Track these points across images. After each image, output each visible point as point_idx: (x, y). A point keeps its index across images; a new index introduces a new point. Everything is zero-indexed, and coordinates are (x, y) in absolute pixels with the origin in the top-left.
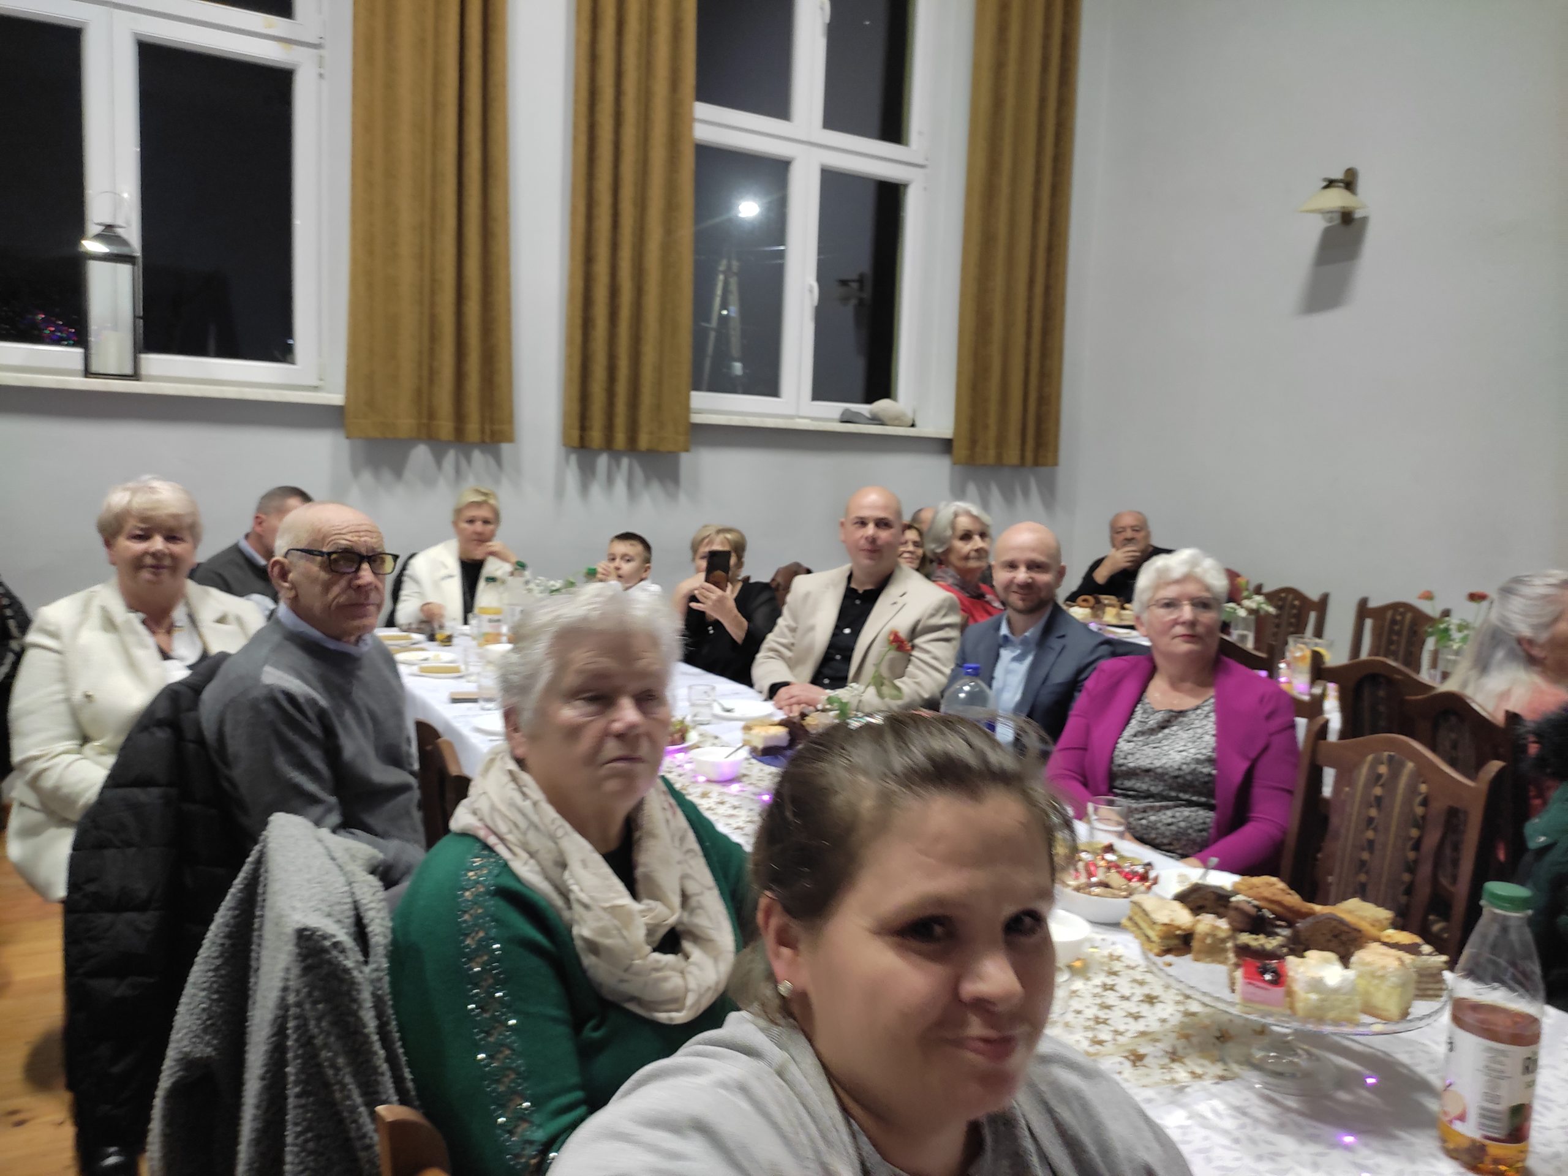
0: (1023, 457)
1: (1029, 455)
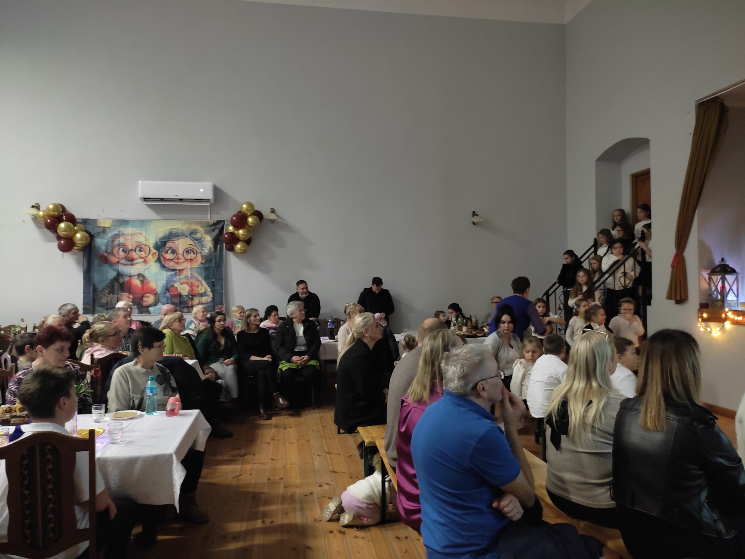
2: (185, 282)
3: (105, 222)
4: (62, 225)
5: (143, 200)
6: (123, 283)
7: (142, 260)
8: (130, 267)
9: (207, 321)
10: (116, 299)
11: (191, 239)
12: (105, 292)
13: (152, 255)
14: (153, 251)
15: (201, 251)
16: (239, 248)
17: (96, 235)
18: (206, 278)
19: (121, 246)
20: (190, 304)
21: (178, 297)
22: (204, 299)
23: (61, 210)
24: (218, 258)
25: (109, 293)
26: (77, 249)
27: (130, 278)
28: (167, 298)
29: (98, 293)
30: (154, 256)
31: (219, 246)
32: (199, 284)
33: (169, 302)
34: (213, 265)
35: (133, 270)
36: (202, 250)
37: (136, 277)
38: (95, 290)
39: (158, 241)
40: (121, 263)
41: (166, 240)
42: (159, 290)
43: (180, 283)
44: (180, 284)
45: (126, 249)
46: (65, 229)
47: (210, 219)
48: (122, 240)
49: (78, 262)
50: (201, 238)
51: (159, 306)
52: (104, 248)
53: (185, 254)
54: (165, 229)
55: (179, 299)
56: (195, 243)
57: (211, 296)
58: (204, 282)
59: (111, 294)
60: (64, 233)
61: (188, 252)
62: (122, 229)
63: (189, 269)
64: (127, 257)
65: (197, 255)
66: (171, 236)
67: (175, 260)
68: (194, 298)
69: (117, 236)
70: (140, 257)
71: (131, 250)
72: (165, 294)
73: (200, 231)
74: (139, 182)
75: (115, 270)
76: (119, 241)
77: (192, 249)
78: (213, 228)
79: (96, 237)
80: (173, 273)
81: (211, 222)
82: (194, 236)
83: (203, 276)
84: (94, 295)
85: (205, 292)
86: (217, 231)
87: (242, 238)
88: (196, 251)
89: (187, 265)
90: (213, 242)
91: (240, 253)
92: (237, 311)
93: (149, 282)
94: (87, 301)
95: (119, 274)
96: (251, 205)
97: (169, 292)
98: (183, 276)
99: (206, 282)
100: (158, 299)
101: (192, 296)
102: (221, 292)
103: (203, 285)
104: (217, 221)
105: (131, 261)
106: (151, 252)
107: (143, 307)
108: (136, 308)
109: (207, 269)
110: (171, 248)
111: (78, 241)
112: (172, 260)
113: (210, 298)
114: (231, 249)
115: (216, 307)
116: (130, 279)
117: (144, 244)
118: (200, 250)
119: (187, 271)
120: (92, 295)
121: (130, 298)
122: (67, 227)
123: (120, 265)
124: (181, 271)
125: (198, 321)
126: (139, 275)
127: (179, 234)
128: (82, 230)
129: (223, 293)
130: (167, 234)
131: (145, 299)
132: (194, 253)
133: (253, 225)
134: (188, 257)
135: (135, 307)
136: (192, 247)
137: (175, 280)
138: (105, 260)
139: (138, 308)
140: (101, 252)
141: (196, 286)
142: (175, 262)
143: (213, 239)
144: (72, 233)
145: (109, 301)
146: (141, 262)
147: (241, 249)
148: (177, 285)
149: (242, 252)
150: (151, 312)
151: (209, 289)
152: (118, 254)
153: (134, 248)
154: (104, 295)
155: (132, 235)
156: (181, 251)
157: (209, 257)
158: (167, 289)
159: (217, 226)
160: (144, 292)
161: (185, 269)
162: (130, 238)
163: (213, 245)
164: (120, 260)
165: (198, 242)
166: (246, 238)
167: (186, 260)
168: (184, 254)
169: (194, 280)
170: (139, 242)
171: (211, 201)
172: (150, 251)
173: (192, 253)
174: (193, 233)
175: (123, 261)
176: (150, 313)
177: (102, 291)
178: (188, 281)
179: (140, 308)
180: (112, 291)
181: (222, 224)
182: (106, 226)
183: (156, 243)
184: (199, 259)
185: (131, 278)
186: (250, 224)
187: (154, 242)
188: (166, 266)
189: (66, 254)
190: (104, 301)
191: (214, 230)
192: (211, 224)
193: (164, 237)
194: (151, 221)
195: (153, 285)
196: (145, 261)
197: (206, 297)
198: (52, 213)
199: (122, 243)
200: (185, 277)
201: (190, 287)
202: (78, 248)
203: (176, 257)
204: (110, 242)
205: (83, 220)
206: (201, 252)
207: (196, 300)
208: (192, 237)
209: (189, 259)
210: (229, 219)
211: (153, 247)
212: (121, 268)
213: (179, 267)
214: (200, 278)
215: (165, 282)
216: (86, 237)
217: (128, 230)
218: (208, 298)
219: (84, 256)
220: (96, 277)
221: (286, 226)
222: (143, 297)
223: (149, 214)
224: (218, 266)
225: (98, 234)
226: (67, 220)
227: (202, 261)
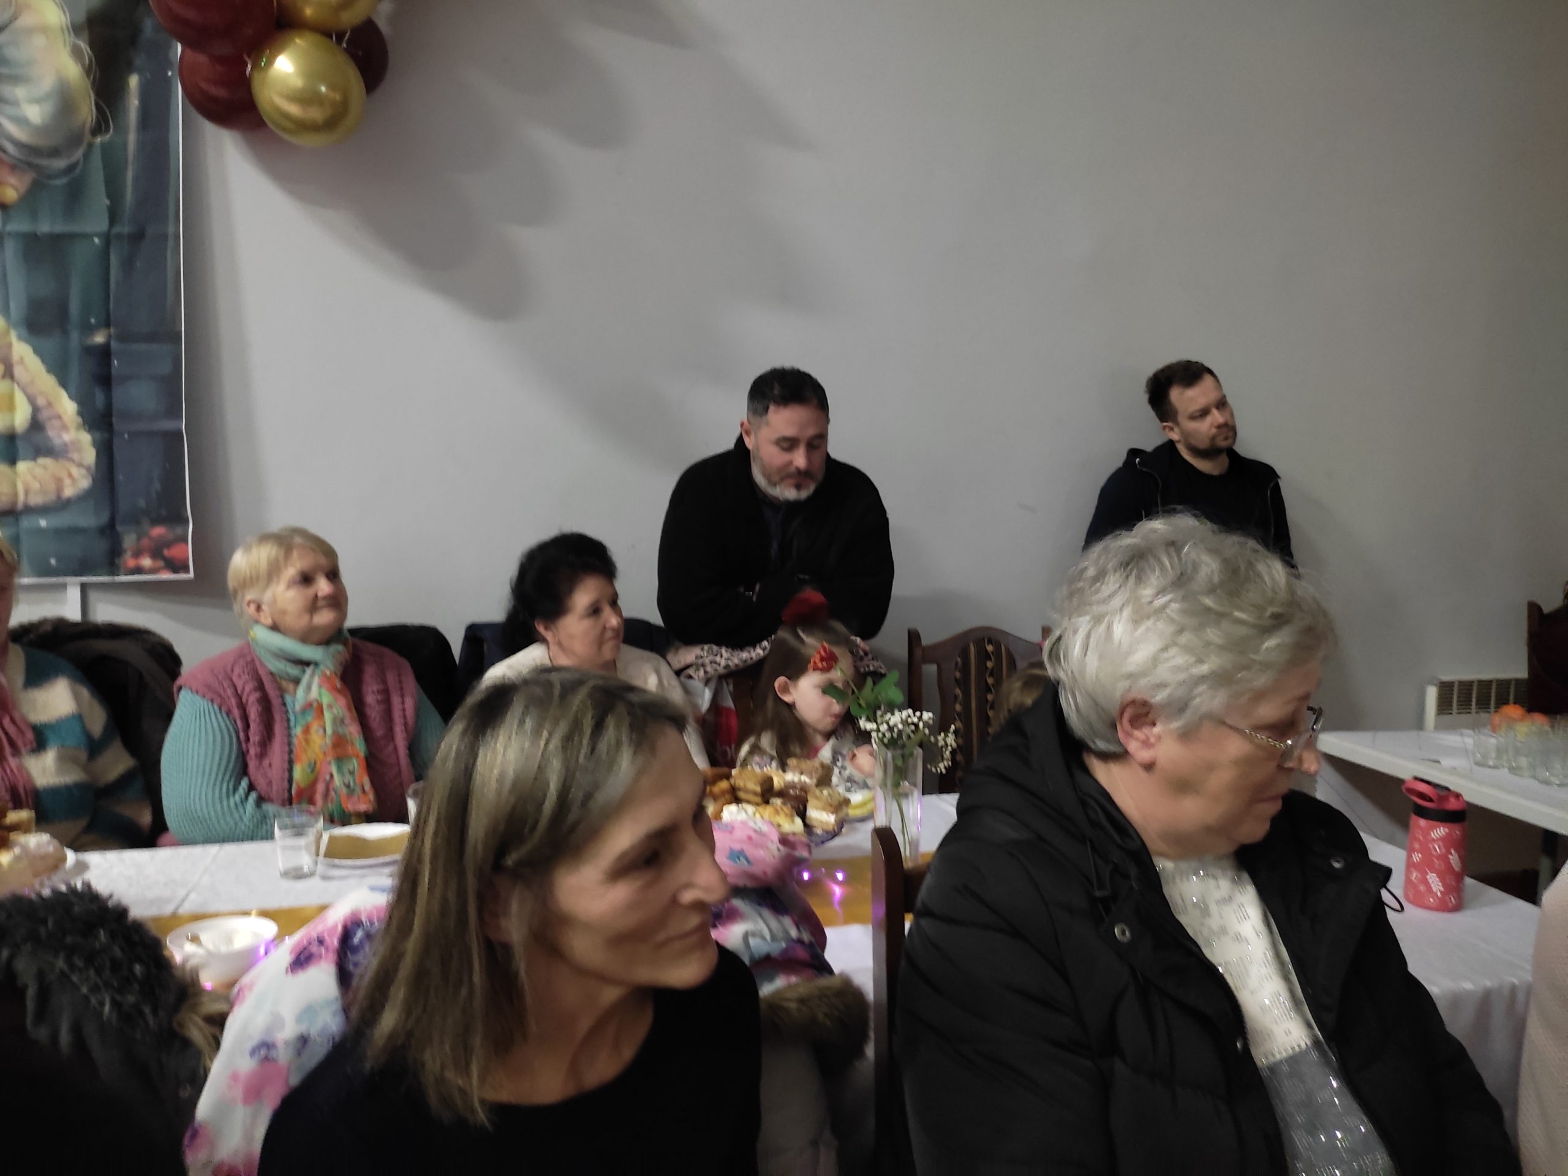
16: (291, 83)
18: (42, 323)
24: (130, 175)
31: (134, 81)
34: (94, 221)
57: (90, 456)
58: (22, 351)
85: (36, 425)
90: (84, 46)
91: (303, 127)
92: (273, 572)
99: (37, 351)
102: (168, 425)
103: (18, 371)
109: (45, 253)
113: (75, 471)
114: (233, 103)
115: (129, 541)
129: (177, 434)
143: (81, 17)
147: (306, 98)
149: (316, 114)
151: (68, 407)
157: (60, 164)
163: (88, 71)
197: (51, 461)
218: (68, 473)
224: (137, 237)
227: (4, 185)
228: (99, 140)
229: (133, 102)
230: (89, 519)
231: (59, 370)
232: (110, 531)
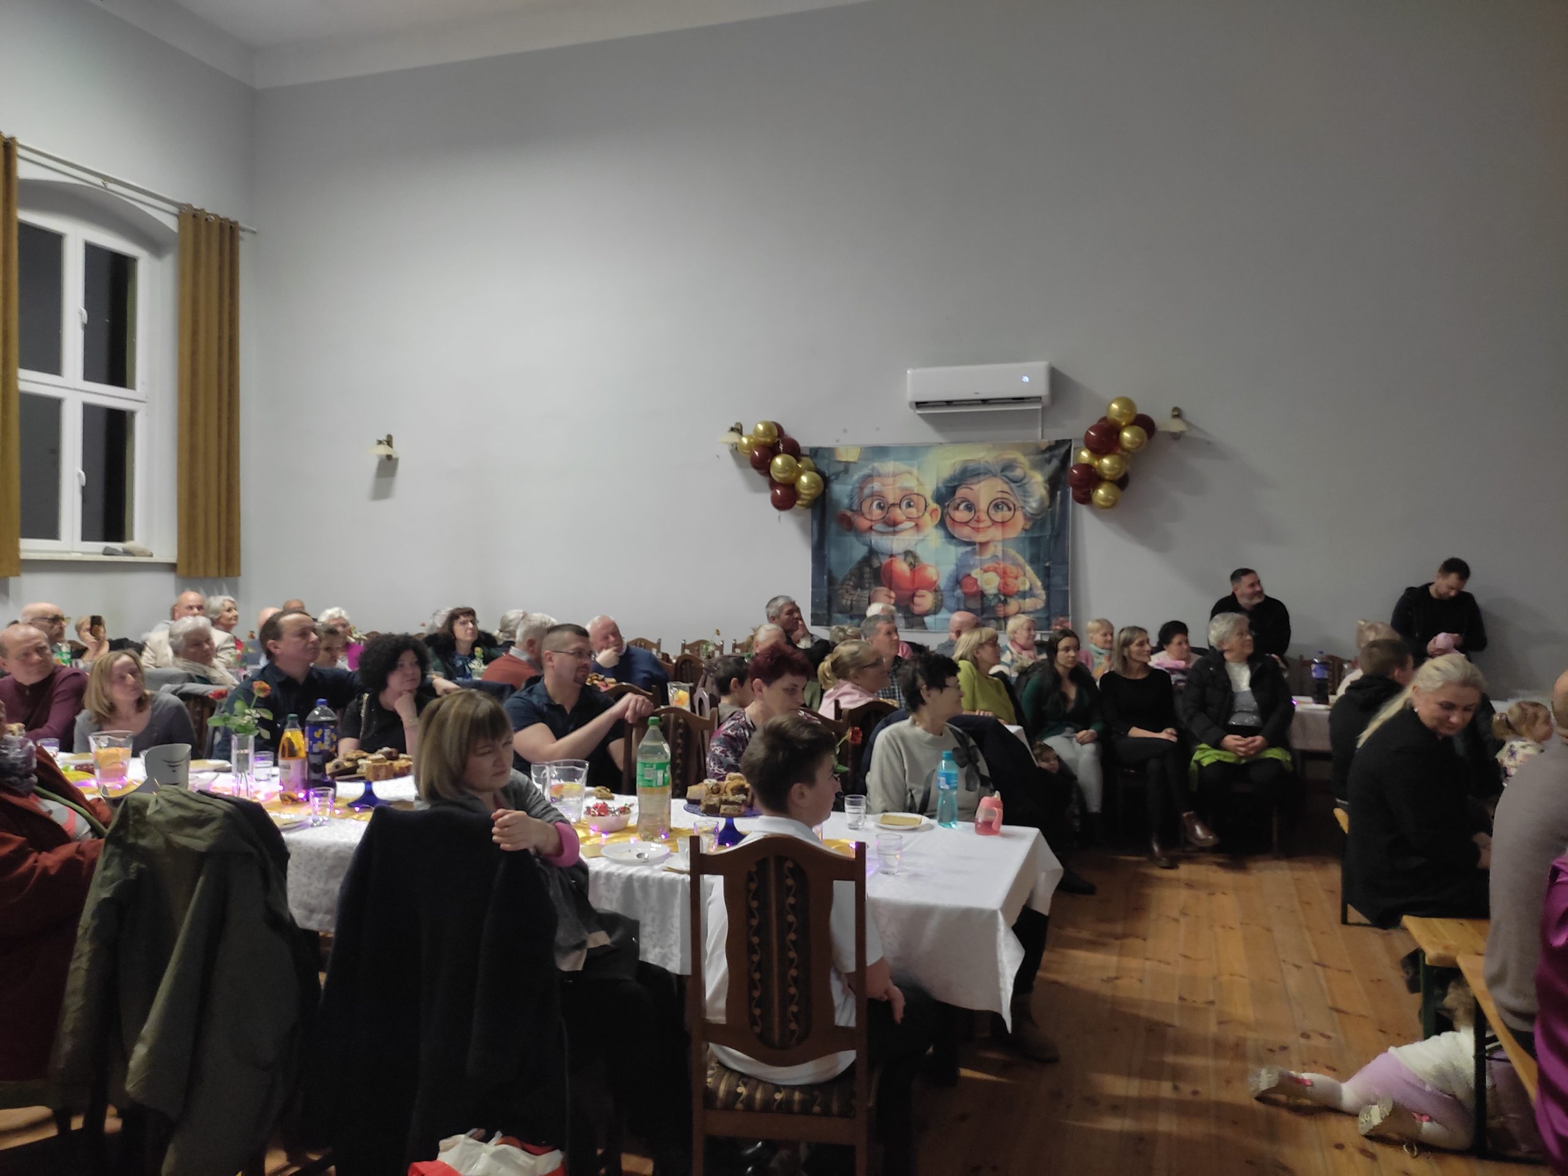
0: (219, 573)
1: (223, 571)
2: (992, 569)
3: (848, 454)
4: (778, 461)
5: (915, 406)
6: (880, 567)
7: (912, 524)
8: (891, 537)
9: (1035, 648)
10: (867, 599)
11: (1003, 480)
12: (848, 585)
13: (931, 515)
14: (933, 505)
15: (1023, 505)
16: (1103, 496)
17: (833, 477)
18: (1034, 561)
19: (874, 498)
20: (1002, 612)
21: (979, 598)
22: (1028, 603)
23: (776, 433)
24: (1057, 519)
25: (855, 587)
26: (802, 505)
27: (890, 559)
28: (958, 599)
29: (837, 587)
30: (934, 515)
31: (1059, 493)
32: (1018, 573)
33: (962, 607)
34: (1047, 532)
35: (897, 543)
36: (1025, 502)
37: (902, 557)
38: (831, 581)
39: (940, 485)
40: (874, 531)
41: (956, 484)
42: (943, 583)
43: (981, 569)
44: (982, 571)
45: (884, 503)
46: (782, 468)
47: (1042, 438)
48: (876, 485)
49: (802, 527)
50: (1024, 477)
51: (943, 614)
52: (846, 501)
53: (992, 512)
54: (954, 461)
55: (980, 601)
56: (1012, 489)
57: (1044, 597)
58: (1028, 568)
59: (859, 590)
60: (781, 475)
61: (997, 506)
62: (876, 465)
63: (999, 541)
64: (886, 518)
65: (1017, 513)
66: (966, 475)
67: (973, 524)
68: (1009, 600)
69: (868, 478)
70: (909, 519)
71: (893, 505)
72: (954, 591)
73: (1021, 463)
74: (908, 372)
75: (864, 544)
76: (873, 487)
77: (1006, 501)
78: (1047, 455)
79: (832, 481)
80: (969, 549)
81: (1044, 443)
82: (1010, 474)
83: (1028, 556)
84: (829, 590)
85: (1031, 589)
86: (1055, 463)
87: (1106, 474)
88: (1014, 505)
89: (995, 533)
90: (1047, 486)
91: (1104, 507)
92: (1097, 631)
93: (924, 568)
94: (817, 600)
95: (873, 552)
96: (1128, 404)
97: (961, 587)
98: (987, 555)
99: (1032, 569)
100: (942, 600)
101: (1005, 595)
102: (1064, 588)
103: (1027, 574)
104: (1057, 441)
105: (892, 525)
106: (928, 508)
107: (914, 615)
108: (901, 617)
109: (1034, 542)
110: (965, 500)
111: (804, 489)
112: (966, 523)
113: (1040, 601)
114: (1085, 499)
115: (1054, 621)
116: (892, 561)
117: (916, 492)
118: (1021, 501)
119: (996, 547)
120: (825, 590)
121: (890, 597)
122: (784, 463)
123: (873, 533)
124: (983, 545)
125: (1019, 648)
126: (908, 553)
127: (981, 471)
128: (810, 469)
129: (1068, 591)
130: (957, 471)
131: (916, 600)
132: (1010, 509)
133: (1134, 446)
134: (998, 517)
135: (900, 615)
136: (1006, 496)
137: (972, 563)
138: (848, 525)
139: (905, 618)
140: (843, 510)
141: (1012, 575)
142: (973, 528)
143: (1047, 478)
144: (794, 475)
145: (854, 603)
146: (911, 528)
147: (1106, 500)
148: (975, 573)
149: (1108, 504)
150: (928, 625)
151: (1039, 584)
152: (871, 512)
153: (898, 502)
154: (847, 592)
155: (894, 475)
156: (983, 504)
157: (1039, 517)
158: (959, 580)
159: (1056, 452)
160: (915, 587)
161: (993, 541)
162: (890, 481)
163: (1048, 492)
164: (873, 524)
165: (1019, 486)
166: (1118, 473)
167: (994, 523)
168: (990, 512)
169: (1008, 565)
170: (906, 489)
171: (1043, 400)
172: (926, 507)
173: (1005, 508)
174: (1008, 467)
175: (879, 527)
176: (926, 628)
177: (843, 583)
178: (997, 566)
179: (909, 617)
180: (860, 585)
181: (1066, 447)
182: (850, 460)
183: (938, 489)
184: (1020, 522)
185: (893, 559)
186: (1127, 445)
187: (935, 487)
188: (956, 535)
189: (785, 515)
190: (846, 601)
191: (1049, 461)
192: (1044, 447)
193: (952, 479)
194: (928, 447)
195: (931, 573)
196: (918, 527)
197: (1033, 599)
198: (763, 439)
199: (876, 492)
200: (991, 558)
201: (1001, 578)
202: (805, 502)
203: (975, 518)
204: (856, 491)
205: (811, 449)
206: (1023, 507)
207: (1013, 605)
208: (1006, 476)
209: (1000, 521)
210: (1082, 435)
211: (933, 499)
212: (876, 540)
213: (980, 538)
214: (1021, 559)
215: (953, 567)
216: (816, 482)
217: (888, 466)
218: (1038, 602)
219: (814, 517)
220: (833, 556)
221: (1207, 447)
222: (913, 596)
223: (925, 433)
224: (1058, 535)
225: (837, 475)
226: (786, 452)
227: (1025, 524)
228: (1050, 510)
229: (1059, 498)
230: (1043, 615)
231: (1037, 573)
232: (1048, 619)
